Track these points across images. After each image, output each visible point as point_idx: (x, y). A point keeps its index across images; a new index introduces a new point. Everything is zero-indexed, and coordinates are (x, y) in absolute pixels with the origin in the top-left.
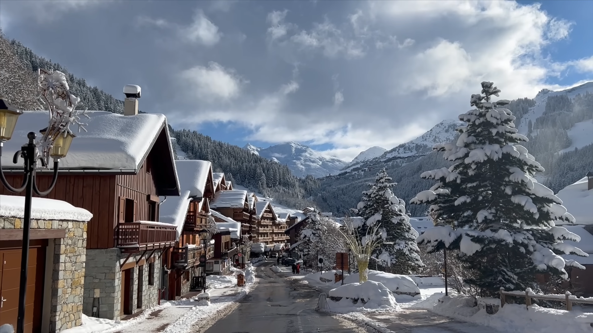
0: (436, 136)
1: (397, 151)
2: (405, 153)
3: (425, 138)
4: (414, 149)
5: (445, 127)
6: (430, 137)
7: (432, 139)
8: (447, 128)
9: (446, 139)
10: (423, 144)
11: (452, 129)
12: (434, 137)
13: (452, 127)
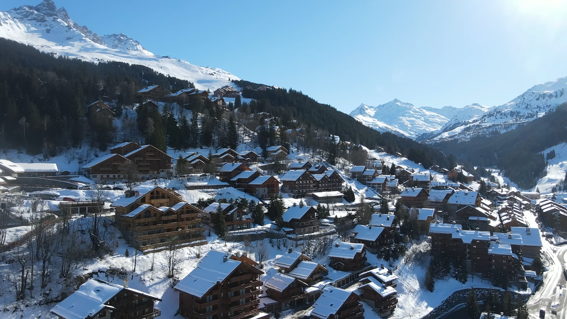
0: (528, 104)
1: (494, 116)
2: (501, 118)
3: (518, 105)
4: (509, 115)
5: (536, 96)
6: (522, 104)
7: (524, 106)
8: (538, 97)
9: (536, 107)
10: (517, 111)
11: (542, 98)
12: (526, 105)
13: (542, 96)
